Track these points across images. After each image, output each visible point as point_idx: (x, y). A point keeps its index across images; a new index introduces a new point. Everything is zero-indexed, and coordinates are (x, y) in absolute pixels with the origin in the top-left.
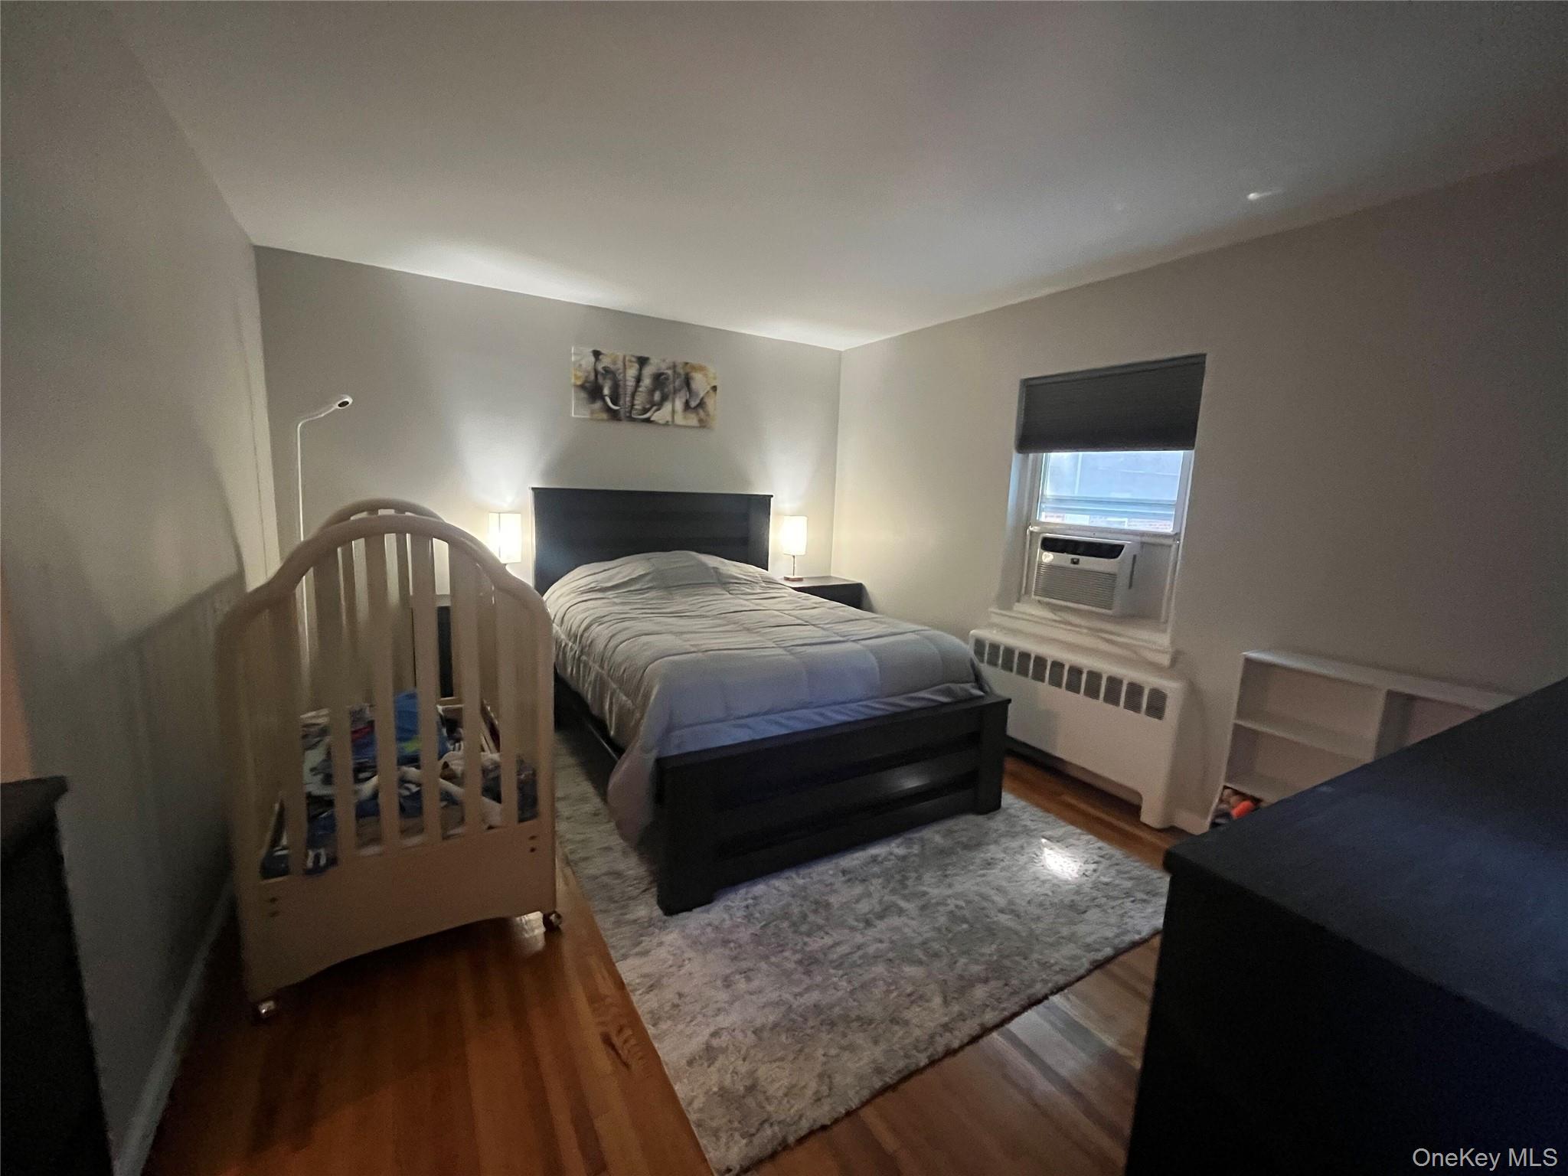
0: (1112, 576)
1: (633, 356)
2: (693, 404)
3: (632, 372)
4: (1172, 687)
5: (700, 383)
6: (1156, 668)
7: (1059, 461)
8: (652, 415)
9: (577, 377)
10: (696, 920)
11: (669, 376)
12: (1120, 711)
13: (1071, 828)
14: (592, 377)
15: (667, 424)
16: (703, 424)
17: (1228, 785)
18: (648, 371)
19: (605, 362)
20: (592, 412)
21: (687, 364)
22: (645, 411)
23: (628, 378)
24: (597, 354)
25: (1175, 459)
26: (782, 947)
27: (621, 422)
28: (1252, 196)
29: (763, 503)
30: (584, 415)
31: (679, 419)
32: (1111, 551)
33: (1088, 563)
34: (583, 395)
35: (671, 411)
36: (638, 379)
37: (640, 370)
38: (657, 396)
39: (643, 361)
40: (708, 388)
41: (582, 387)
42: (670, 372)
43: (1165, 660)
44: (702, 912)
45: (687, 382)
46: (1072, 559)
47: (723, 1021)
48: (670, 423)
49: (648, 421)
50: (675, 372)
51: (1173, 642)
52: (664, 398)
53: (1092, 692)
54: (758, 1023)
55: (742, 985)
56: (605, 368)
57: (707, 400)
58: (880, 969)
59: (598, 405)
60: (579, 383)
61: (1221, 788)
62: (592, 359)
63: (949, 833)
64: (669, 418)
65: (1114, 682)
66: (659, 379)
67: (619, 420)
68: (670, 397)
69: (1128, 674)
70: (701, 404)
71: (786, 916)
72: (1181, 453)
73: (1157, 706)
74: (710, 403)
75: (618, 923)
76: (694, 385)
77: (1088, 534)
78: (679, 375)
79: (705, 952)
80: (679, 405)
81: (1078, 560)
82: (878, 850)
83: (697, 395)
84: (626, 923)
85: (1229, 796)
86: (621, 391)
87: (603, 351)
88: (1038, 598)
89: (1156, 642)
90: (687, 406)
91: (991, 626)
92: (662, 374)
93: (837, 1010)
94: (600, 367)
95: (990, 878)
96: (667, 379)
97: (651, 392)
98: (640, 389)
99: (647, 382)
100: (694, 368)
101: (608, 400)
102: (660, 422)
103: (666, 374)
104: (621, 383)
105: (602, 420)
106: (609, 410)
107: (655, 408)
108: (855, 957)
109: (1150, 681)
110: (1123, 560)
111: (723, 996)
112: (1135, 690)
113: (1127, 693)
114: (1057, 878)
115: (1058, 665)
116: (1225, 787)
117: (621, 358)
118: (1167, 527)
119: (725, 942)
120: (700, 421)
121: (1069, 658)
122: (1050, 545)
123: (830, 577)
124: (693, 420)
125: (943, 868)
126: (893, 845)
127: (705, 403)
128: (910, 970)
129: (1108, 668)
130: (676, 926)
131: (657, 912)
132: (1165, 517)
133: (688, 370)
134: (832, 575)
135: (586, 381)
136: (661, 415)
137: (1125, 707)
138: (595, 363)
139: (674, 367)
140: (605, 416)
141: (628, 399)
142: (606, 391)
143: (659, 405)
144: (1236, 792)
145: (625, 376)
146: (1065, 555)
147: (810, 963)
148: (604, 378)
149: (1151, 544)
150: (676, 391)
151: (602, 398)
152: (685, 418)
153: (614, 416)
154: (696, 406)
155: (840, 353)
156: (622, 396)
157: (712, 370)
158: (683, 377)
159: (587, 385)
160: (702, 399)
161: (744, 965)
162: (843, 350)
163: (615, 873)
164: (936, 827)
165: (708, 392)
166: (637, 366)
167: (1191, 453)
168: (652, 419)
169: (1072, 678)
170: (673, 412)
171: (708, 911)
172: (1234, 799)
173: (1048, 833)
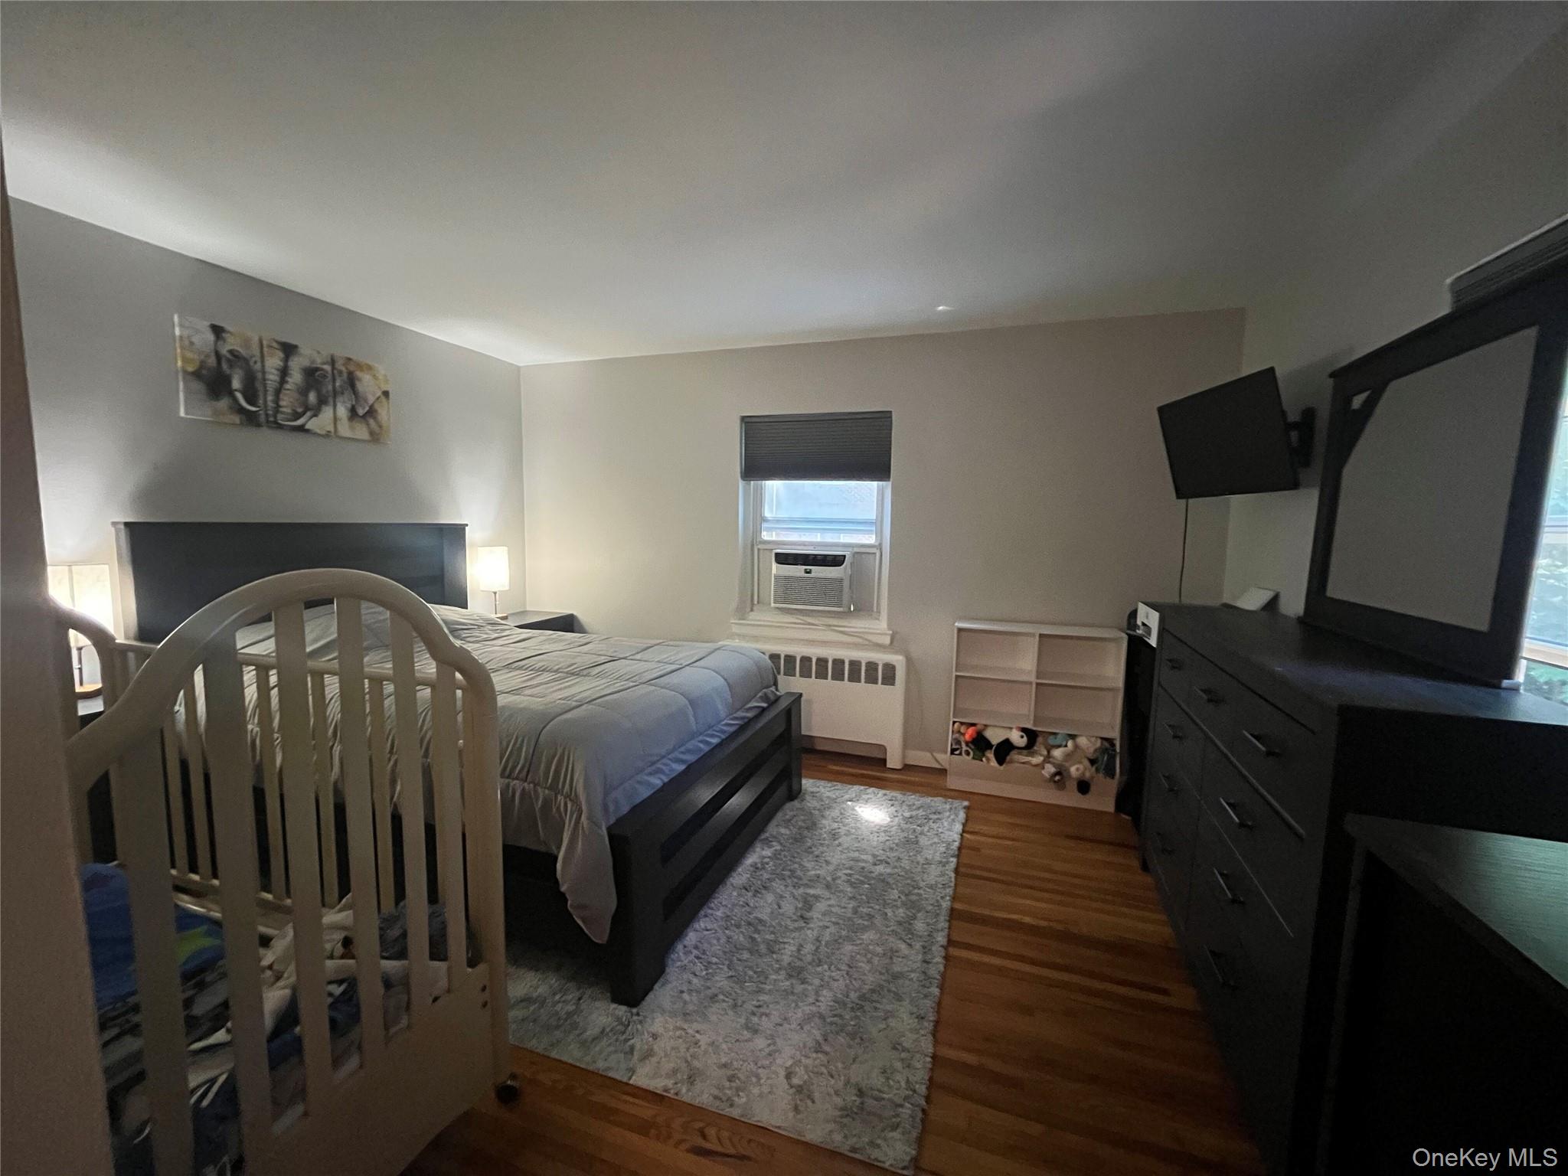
0: (841, 580)
1: (277, 342)
2: (361, 412)
3: (274, 362)
4: (898, 660)
5: (367, 385)
6: (879, 647)
7: (774, 488)
8: (307, 422)
9: (185, 360)
10: (662, 995)
11: (327, 372)
12: (862, 686)
13: (856, 788)
14: (212, 361)
15: (328, 435)
16: (375, 437)
17: (955, 720)
18: (296, 364)
19: (231, 343)
20: (216, 413)
21: (349, 359)
22: (297, 416)
23: (268, 369)
24: (218, 331)
25: (869, 488)
26: (763, 975)
27: (262, 428)
28: (941, 308)
29: (456, 534)
30: (207, 417)
31: (345, 430)
32: (836, 561)
33: (818, 571)
34: (198, 386)
35: (331, 418)
36: (284, 372)
37: (286, 359)
38: (312, 397)
39: (289, 350)
40: (379, 393)
41: (197, 375)
42: (328, 368)
43: (887, 640)
44: (663, 985)
45: (352, 382)
46: (806, 569)
47: (784, 1060)
48: (333, 434)
49: (301, 429)
50: (333, 368)
51: (889, 627)
52: (322, 401)
53: (838, 676)
54: (811, 1043)
55: (766, 1024)
56: (231, 352)
57: (376, 406)
58: (848, 948)
59: (224, 403)
60: (190, 369)
61: (951, 723)
62: (210, 337)
63: (787, 823)
64: (331, 428)
65: (855, 665)
66: (312, 374)
67: (259, 425)
68: (331, 400)
69: (864, 656)
70: (372, 412)
71: (738, 948)
72: (875, 484)
73: (889, 677)
74: (383, 413)
75: (585, 1045)
76: (359, 387)
77: (812, 548)
78: (340, 372)
79: (705, 1017)
80: (342, 411)
81: (811, 570)
82: (751, 859)
83: (366, 401)
84: (594, 1039)
85: (959, 728)
86: (259, 385)
87: (228, 327)
88: (777, 605)
89: (879, 627)
90: (353, 413)
91: (732, 636)
92: (317, 369)
93: (853, 995)
94: (224, 351)
95: (846, 845)
96: (325, 377)
97: (304, 392)
98: (288, 386)
99: (296, 378)
100: (360, 366)
101: (239, 396)
102: (318, 431)
103: (322, 370)
104: (259, 375)
105: (234, 424)
106: (241, 410)
107: (309, 414)
108: (823, 949)
109: (881, 658)
110: (846, 566)
111: (760, 1042)
112: (872, 667)
113: (866, 670)
114: (881, 826)
115: (806, 660)
116: (954, 722)
117: (256, 339)
118: (871, 539)
119: (713, 998)
120: (372, 433)
121: (815, 652)
122: (783, 559)
123: (526, 611)
124: (361, 432)
125: (809, 851)
126: (758, 849)
127: (376, 411)
128: (868, 936)
129: (847, 655)
130: (653, 1011)
131: (621, 1010)
132: (869, 532)
133: (352, 368)
134: (528, 609)
135: (202, 365)
136: (321, 422)
137: (866, 682)
138: (216, 343)
139: (333, 362)
140: (237, 419)
141: (270, 398)
142: (236, 384)
143: (316, 411)
144: (962, 723)
145: (263, 366)
146: (799, 567)
147: (796, 972)
148: (231, 366)
149: (862, 554)
150: (335, 394)
151: (231, 393)
152: (352, 428)
153: (251, 420)
154: (364, 414)
155: (518, 368)
156: (261, 394)
157: (381, 370)
158: (345, 375)
159: (204, 372)
160: (371, 407)
161: (749, 1006)
162: (521, 365)
163: (522, 1001)
164: (774, 823)
165: (378, 398)
166: (281, 355)
167: (887, 486)
168: (307, 427)
169: (822, 668)
170: (335, 419)
171: (667, 982)
172: (963, 729)
173: (847, 797)
